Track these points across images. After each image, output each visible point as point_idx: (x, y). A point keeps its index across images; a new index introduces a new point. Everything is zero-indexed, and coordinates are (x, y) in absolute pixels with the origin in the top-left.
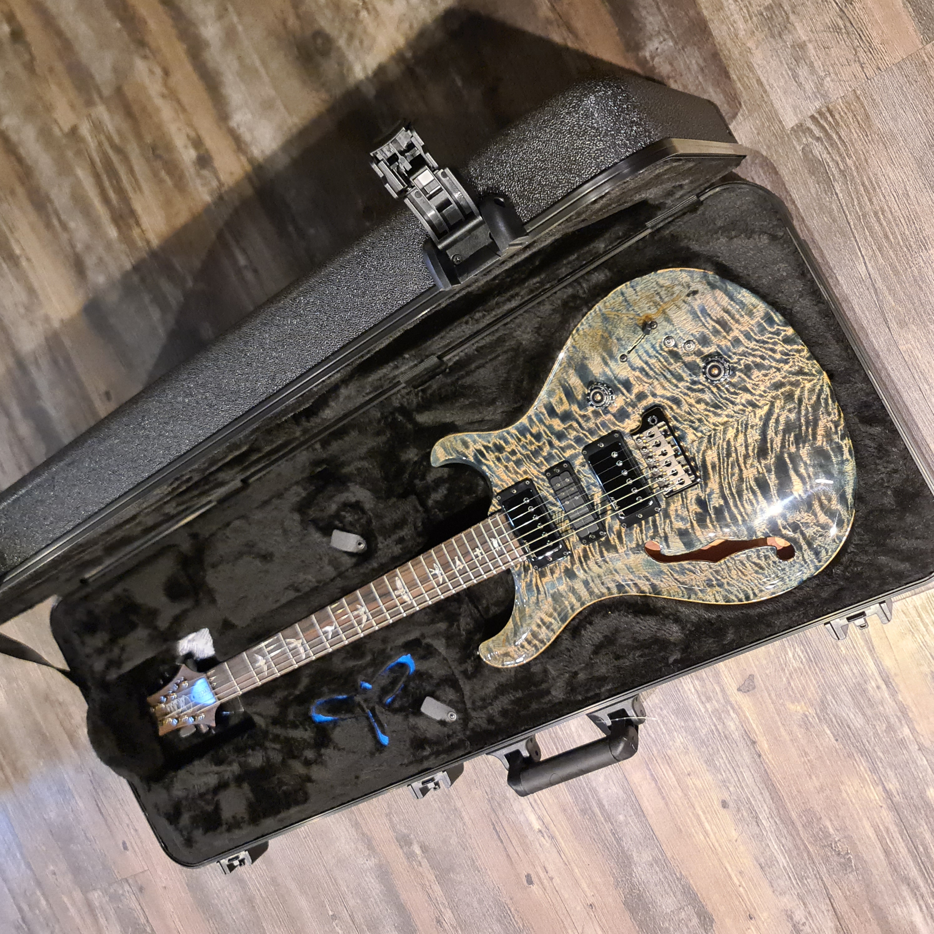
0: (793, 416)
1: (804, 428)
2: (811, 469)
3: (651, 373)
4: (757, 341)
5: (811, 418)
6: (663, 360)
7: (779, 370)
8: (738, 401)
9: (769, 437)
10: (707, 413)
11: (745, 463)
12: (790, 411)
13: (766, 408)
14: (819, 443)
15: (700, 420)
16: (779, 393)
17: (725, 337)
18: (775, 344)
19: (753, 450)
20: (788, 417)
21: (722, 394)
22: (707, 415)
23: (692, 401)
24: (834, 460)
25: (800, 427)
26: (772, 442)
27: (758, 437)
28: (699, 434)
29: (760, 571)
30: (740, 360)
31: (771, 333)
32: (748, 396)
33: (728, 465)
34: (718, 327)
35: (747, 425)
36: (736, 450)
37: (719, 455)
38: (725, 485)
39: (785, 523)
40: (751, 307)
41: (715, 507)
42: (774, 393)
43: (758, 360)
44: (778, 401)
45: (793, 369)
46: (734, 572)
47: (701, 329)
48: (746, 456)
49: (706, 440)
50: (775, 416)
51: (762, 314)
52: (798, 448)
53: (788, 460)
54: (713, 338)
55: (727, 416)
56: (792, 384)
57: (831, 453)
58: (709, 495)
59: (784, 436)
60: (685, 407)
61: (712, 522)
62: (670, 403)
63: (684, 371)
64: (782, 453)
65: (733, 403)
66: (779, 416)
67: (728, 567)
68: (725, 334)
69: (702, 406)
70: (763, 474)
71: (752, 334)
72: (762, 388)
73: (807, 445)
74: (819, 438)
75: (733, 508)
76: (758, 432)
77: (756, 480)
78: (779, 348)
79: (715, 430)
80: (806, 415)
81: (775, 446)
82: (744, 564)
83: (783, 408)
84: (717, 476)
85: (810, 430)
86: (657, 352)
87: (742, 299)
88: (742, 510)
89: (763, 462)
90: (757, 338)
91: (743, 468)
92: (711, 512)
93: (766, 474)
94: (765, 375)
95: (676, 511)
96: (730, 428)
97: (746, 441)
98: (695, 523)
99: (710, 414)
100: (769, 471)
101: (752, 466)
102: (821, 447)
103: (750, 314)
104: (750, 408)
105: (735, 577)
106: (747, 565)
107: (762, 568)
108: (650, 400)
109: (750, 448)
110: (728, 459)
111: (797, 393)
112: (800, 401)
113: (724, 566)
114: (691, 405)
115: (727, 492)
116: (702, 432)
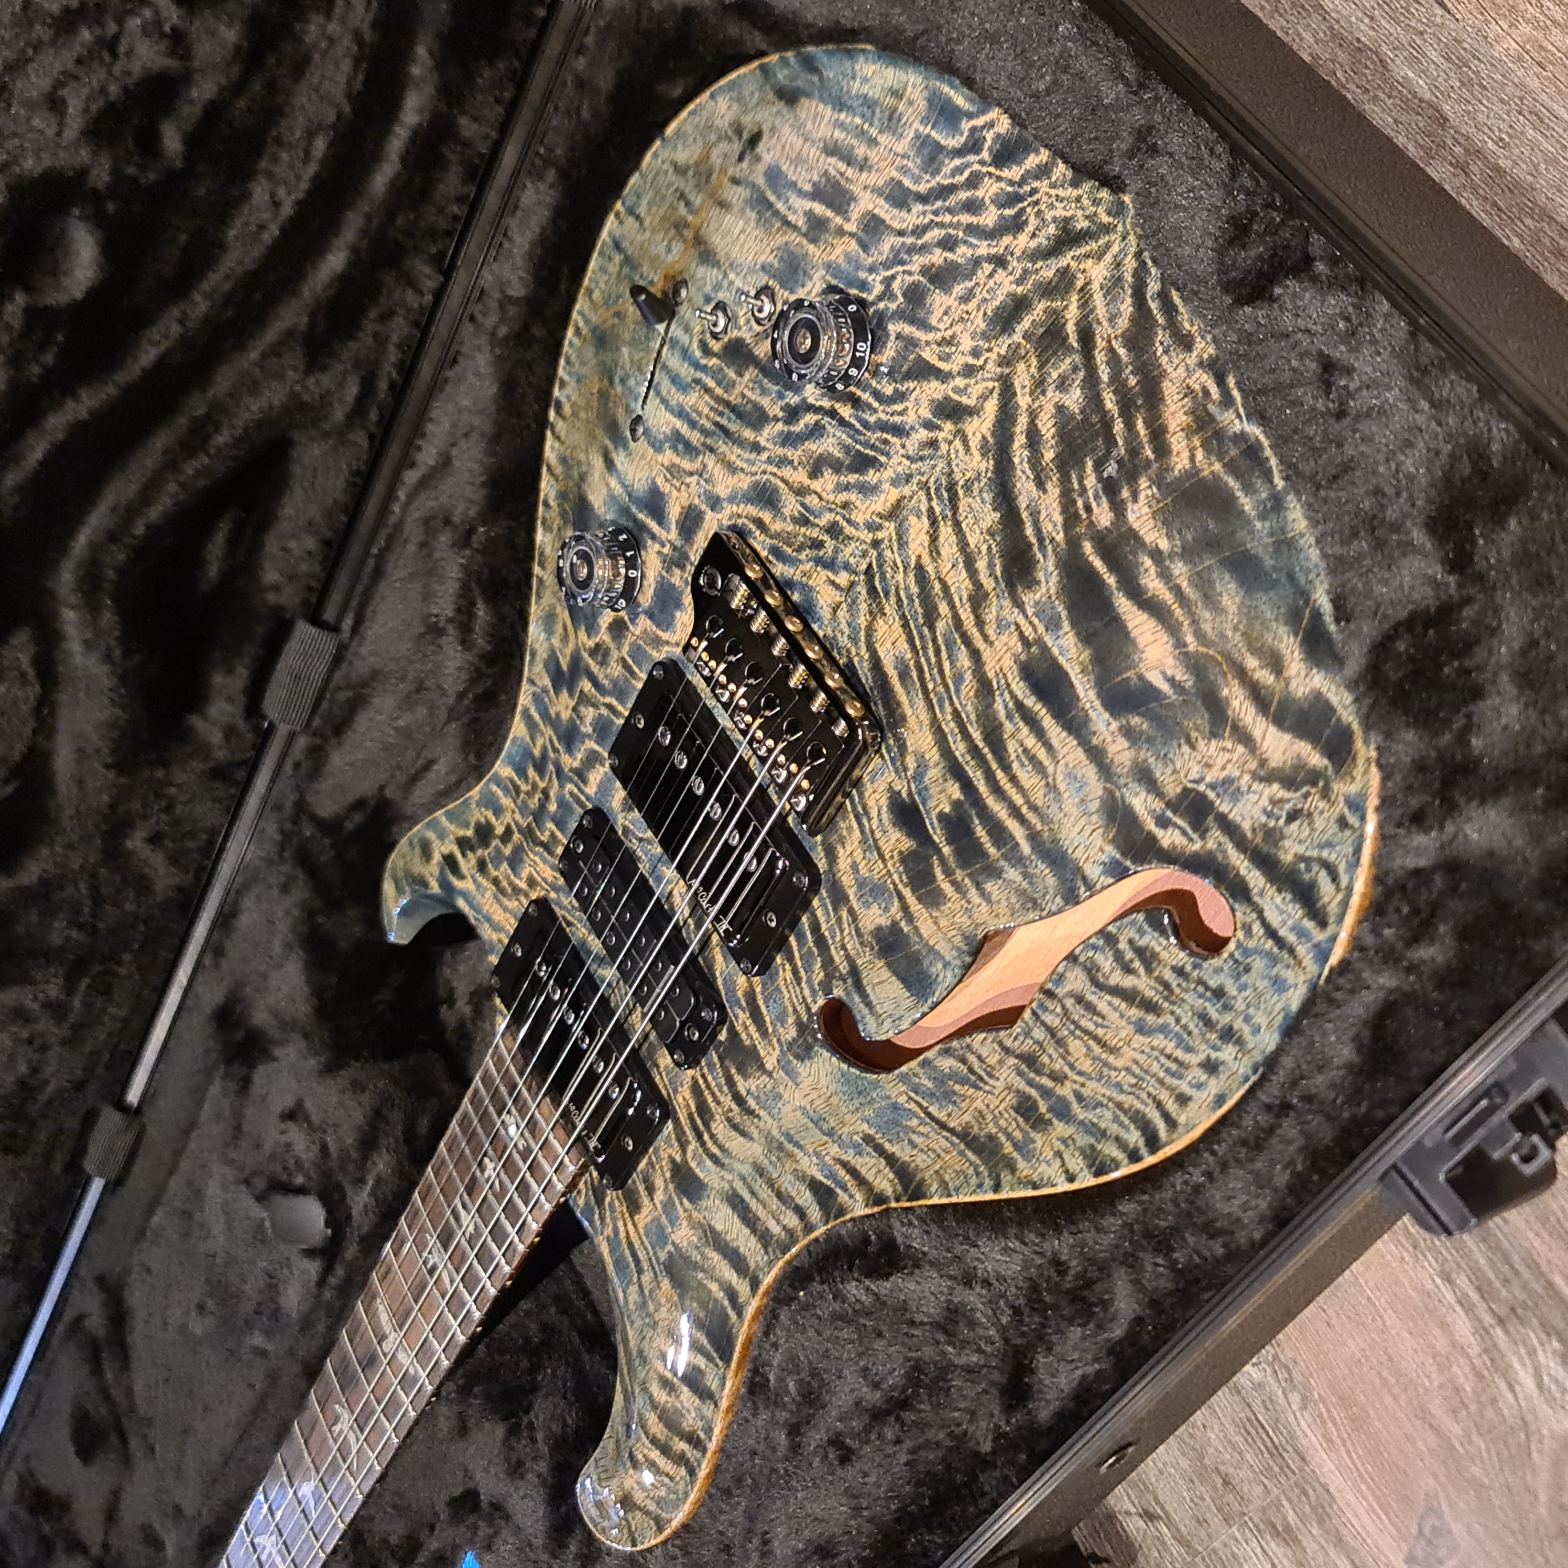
0: (1074, 399)
1: (1119, 427)
2: (1179, 569)
3: (695, 437)
4: (923, 199)
5: (1133, 381)
6: (711, 384)
7: (1000, 262)
8: (910, 419)
9: (1022, 502)
10: (843, 497)
11: (980, 623)
12: (1063, 385)
13: (991, 407)
14: (1180, 462)
15: (833, 530)
16: (1017, 337)
17: (841, 232)
18: (973, 182)
19: (991, 565)
20: (1060, 409)
21: (866, 416)
22: (846, 505)
23: (800, 477)
24: (1246, 503)
25: (1107, 424)
26: (1035, 514)
27: (991, 517)
28: (843, 578)
29: (1150, 1019)
30: (888, 281)
31: (959, 152)
32: (934, 389)
33: (938, 652)
34: (819, 209)
35: (951, 488)
36: (945, 588)
37: (905, 626)
38: (950, 727)
39: (1158, 805)
40: (889, 101)
41: (942, 816)
42: (1002, 347)
43: (937, 257)
44: (1021, 367)
45: (1042, 240)
46: (1076, 1046)
47: (780, 240)
48: (978, 599)
49: (862, 589)
50: (1023, 421)
51: (922, 105)
52: (1118, 508)
53: (1098, 564)
54: (811, 248)
55: (895, 482)
56: (1048, 290)
57: (1231, 482)
58: (919, 776)
59: (1065, 480)
60: (791, 505)
61: (948, 873)
62: (752, 510)
63: (764, 392)
64: (1073, 543)
65: (899, 431)
66: (1033, 415)
67: (1052, 1032)
68: (838, 220)
69: (827, 482)
70: (1039, 641)
71: (907, 182)
72: (967, 343)
73: (1143, 483)
74: (1177, 442)
75: (992, 802)
76: (988, 497)
77: (1027, 672)
78: (988, 190)
79: (876, 544)
80: (1116, 378)
81: (1047, 527)
82: (1090, 1008)
83: (1039, 385)
84: (921, 703)
85: (1140, 425)
86: (697, 366)
87: (865, 89)
88: (1018, 800)
89: (1028, 598)
90: (922, 188)
91: (979, 643)
92: (938, 836)
93: (1048, 640)
94: (966, 298)
95: (855, 867)
96: (913, 520)
97: (963, 544)
98: (907, 893)
99: (853, 496)
100: (1053, 624)
101: (1001, 626)
102: (1193, 472)
103: (892, 122)
104: (948, 426)
105: (1086, 1065)
106: (1102, 1006)
107: (1150, 1007)
108: (712, 523)
109: (981, 564)
110: (932, 629)
111: (1072, 313)
112: (1086, 336)
113: (1039, 1033)
114: (801, 492)
115: (959, 749)
116: (847, 567)
